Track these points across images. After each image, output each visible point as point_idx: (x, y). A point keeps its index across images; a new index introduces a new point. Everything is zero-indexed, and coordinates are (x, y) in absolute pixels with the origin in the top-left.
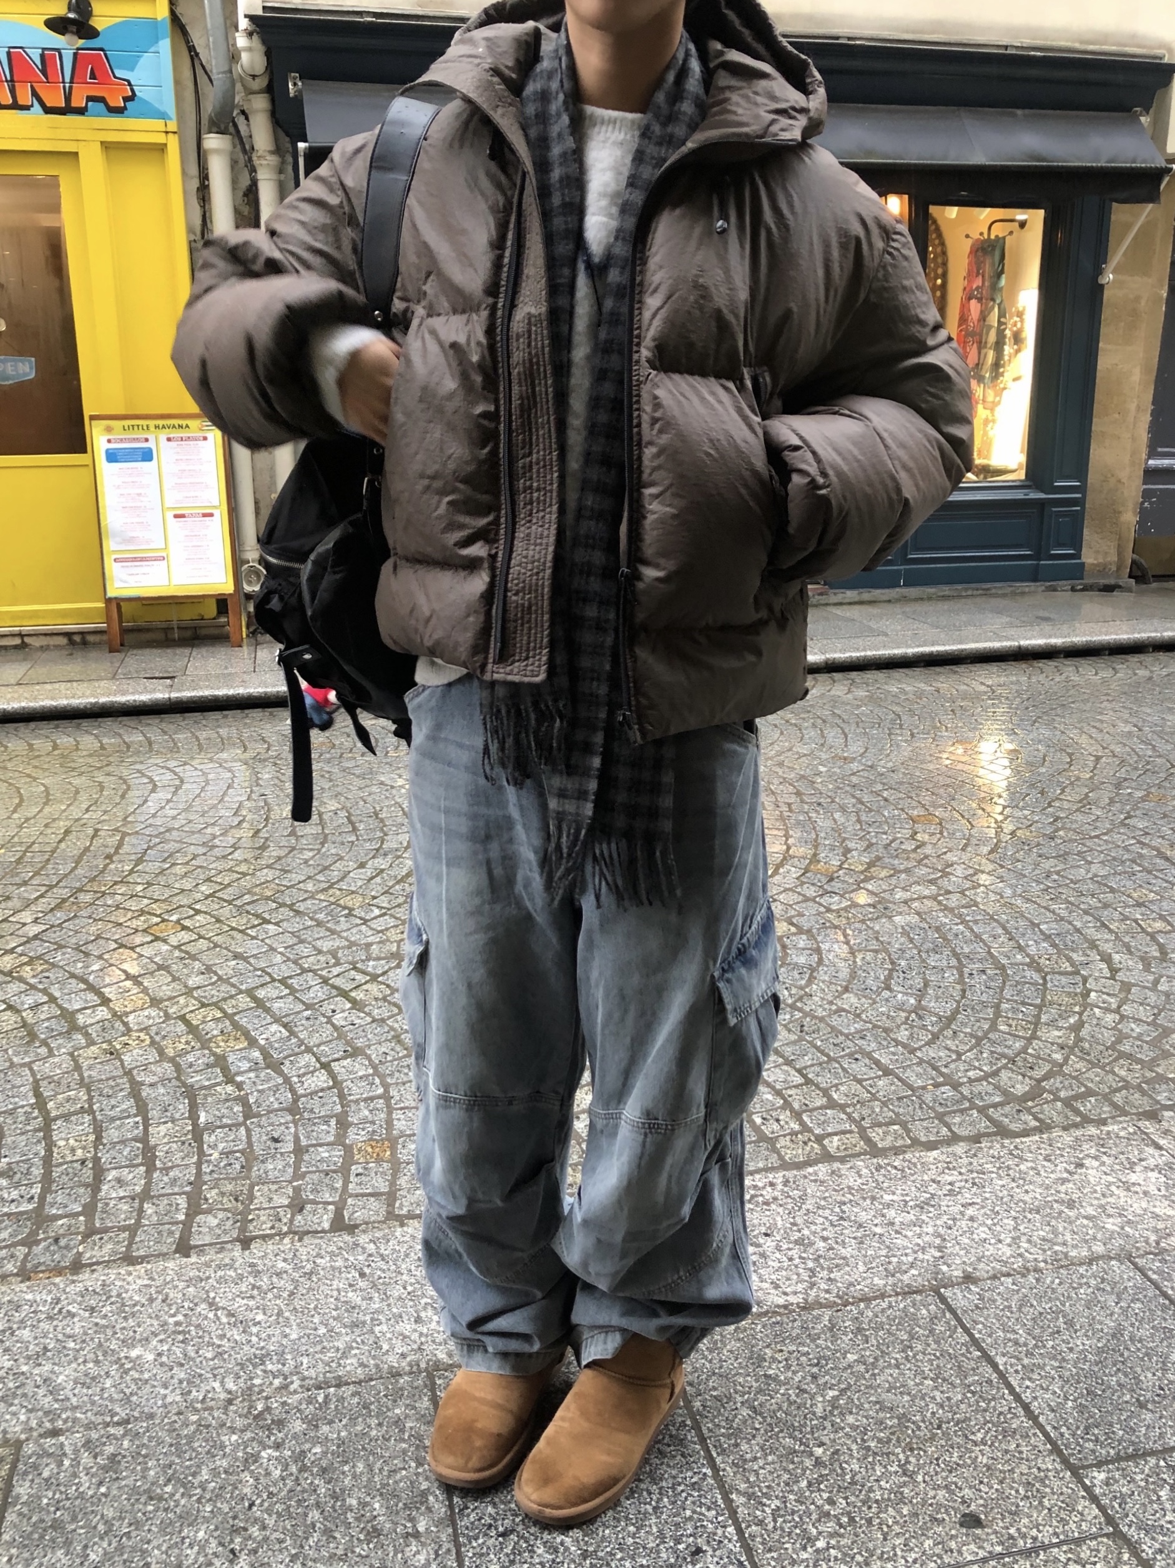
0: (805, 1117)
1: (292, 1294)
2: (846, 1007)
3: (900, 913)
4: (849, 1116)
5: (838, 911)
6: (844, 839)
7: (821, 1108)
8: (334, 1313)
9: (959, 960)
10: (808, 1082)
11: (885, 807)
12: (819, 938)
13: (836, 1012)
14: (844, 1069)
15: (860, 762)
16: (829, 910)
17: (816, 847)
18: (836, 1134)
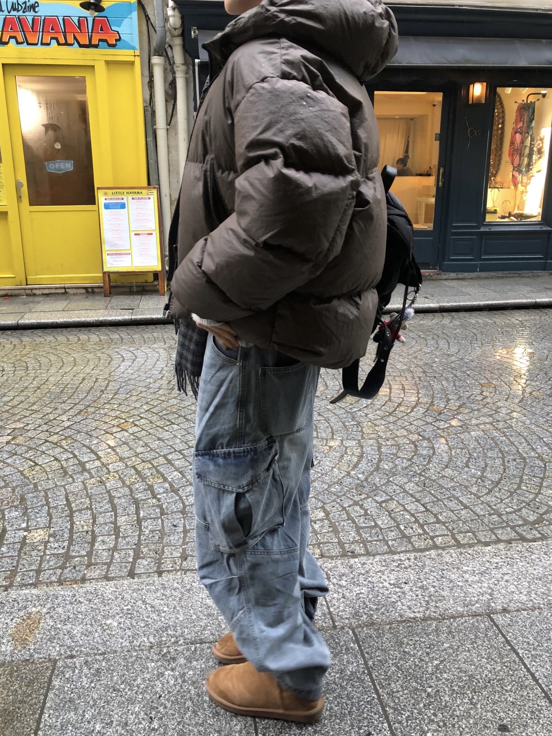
0: (425, 527)
1: (180, 599)
2: (447, 475)
3: (474, 431)
4: (447, 527)
5: (443, 429)
6: (447, 394)
7: (433, 523)
8: (200, 609)
9: (502, 454)
10: (427, 510)
11: (468, 379)
12: (434, 442)
13: (441, 477)
14: (445, 505)
15: (456, 356)
16: (438, 429)
17: (433, 398)
18: (440, 536)
